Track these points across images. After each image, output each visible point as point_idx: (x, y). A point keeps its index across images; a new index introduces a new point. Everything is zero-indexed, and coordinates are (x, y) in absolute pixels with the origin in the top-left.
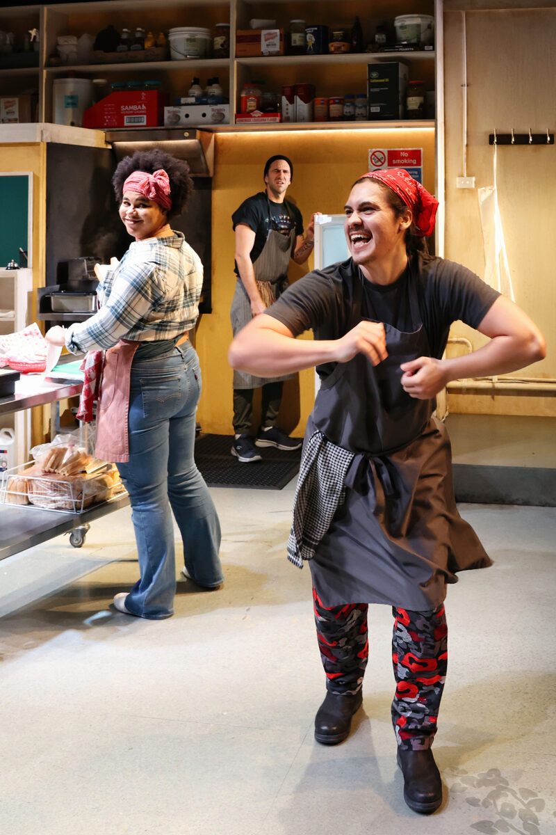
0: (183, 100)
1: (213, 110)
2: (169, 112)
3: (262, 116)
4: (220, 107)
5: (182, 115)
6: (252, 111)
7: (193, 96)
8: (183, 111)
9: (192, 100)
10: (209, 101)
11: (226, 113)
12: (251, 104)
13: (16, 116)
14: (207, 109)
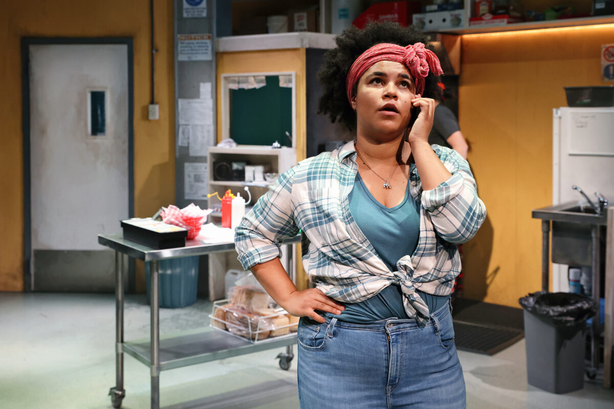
0: (428, 8)
1: (451, 15)
2: (417, 19)
3: (493, 18)
4: (457, 12)
5: (427, 21)
6: (483, 14)
7: (436, 4)
8: (428, 17)
9: (435, 7)
10: (449, 7)
11: (462, 17)
12: (483, 8)
13: (305, 27)
14: (446, 15)
